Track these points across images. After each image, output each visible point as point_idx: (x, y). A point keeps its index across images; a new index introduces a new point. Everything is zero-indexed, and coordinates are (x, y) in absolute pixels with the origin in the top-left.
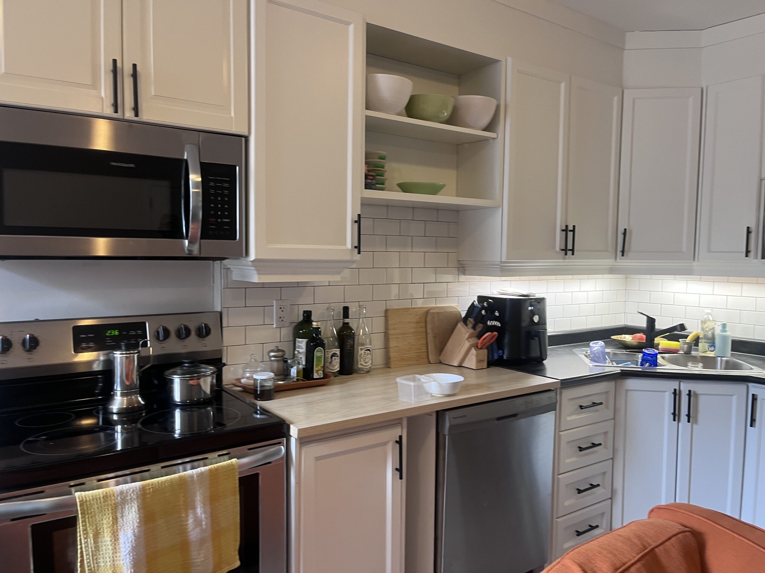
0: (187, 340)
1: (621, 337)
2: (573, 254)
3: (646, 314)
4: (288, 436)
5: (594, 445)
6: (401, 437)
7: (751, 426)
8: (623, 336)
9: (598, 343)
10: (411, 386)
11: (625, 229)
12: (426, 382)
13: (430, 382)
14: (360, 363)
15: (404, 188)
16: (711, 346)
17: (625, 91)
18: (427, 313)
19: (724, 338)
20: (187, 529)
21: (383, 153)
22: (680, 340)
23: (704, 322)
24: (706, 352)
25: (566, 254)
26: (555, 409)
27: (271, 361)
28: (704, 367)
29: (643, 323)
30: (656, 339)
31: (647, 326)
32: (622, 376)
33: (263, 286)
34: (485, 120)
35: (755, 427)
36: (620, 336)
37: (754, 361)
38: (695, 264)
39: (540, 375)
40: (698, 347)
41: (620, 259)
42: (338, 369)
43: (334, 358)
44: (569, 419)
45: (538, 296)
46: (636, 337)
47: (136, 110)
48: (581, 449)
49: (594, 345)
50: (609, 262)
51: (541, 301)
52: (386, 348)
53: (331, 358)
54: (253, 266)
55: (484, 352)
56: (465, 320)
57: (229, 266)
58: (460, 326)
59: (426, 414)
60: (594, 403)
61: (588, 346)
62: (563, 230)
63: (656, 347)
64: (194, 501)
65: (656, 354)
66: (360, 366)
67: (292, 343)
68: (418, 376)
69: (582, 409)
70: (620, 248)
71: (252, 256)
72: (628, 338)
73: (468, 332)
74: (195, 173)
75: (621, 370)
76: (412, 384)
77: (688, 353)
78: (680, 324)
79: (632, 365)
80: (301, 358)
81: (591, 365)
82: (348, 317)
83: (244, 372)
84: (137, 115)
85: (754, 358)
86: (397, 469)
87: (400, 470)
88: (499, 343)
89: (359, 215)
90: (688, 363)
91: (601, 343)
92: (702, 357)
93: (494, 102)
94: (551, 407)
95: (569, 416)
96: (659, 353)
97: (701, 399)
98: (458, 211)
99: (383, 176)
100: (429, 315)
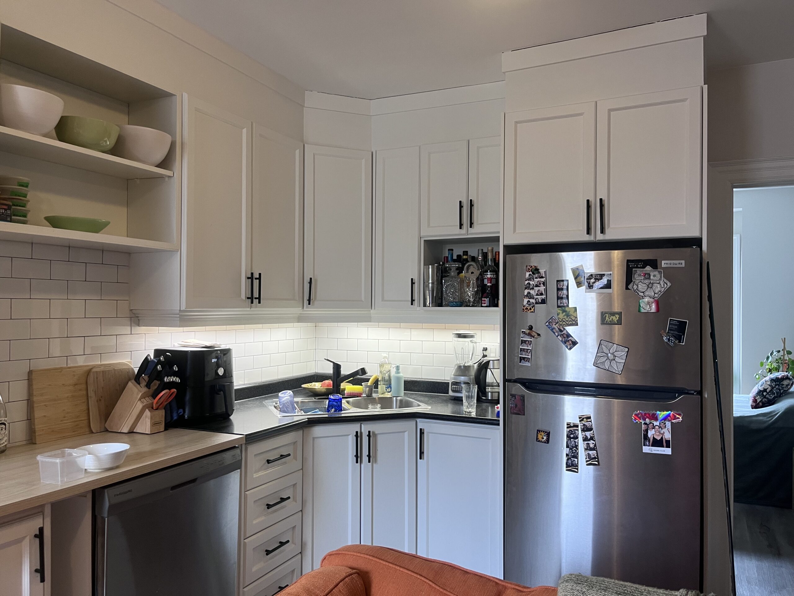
1: (311, 386)
2: (260, 303)
3: (333, 361)
5: (283, 500)
6: (41, 530)
7: (421, 458)
8: (314, 383)
9: (287, 392)
10: (57, 463)
11: (311, 279)
12: (79, 457)
13: (85, 455)
15: (54, 222)
16: (388, 388)
17: (307, 145)
18: (89, 372)
19: (398, 379)
21: (25, 179)
22: (362, 384)
23: (381, 365)
24: (385, 393)
25: (252, 302)
26: (240, 468)
28: (382, 408)
29: (329, 370)
30: (342, 384)
31: (333, 372)
32: (308, 424)
34: (160, 156)
35: (423, 459)
36: (311, 384)
37: (422, 399)
38: (372, 311)
39: (224, 432)
40: (378, 389)
41: (307, 308)
44: (255, 476)
45: (223, 347)
46: (324, 384)
48: (269, 506)
49: (283, 395)
50: (297, 311)
51: (226, 352)
52: (30, 419)
55: (161, 413)
56: (137, 378)
58: (131, 385)
59: (79, 496)
60: (281, 456)
61: (277, 397)
62: (248, 278)
63: (341, 392)
65: (341, 399)
68: (68, 451)
69: (268, 463)
70: (306, 297)
72: (317, 386)
73: (141, 392)
75: (308, 418)
76: (58, 461)
77: (369, 395)
78: (361, 369)
79: (320, 412)
81: (279, 416)
85: (421, 396)
86: (36, 571)
87: (41, 571)
88: (179, 401)
90: (369, 405)
91: (290, 393)
92: (380, 398)
93: (168, 137)
94: (236, 466)
95: (255, 473)
96: (343, 398)
97: (379, 438)
98: (129, 254)
99: (24, 207)
100: (91, 374)
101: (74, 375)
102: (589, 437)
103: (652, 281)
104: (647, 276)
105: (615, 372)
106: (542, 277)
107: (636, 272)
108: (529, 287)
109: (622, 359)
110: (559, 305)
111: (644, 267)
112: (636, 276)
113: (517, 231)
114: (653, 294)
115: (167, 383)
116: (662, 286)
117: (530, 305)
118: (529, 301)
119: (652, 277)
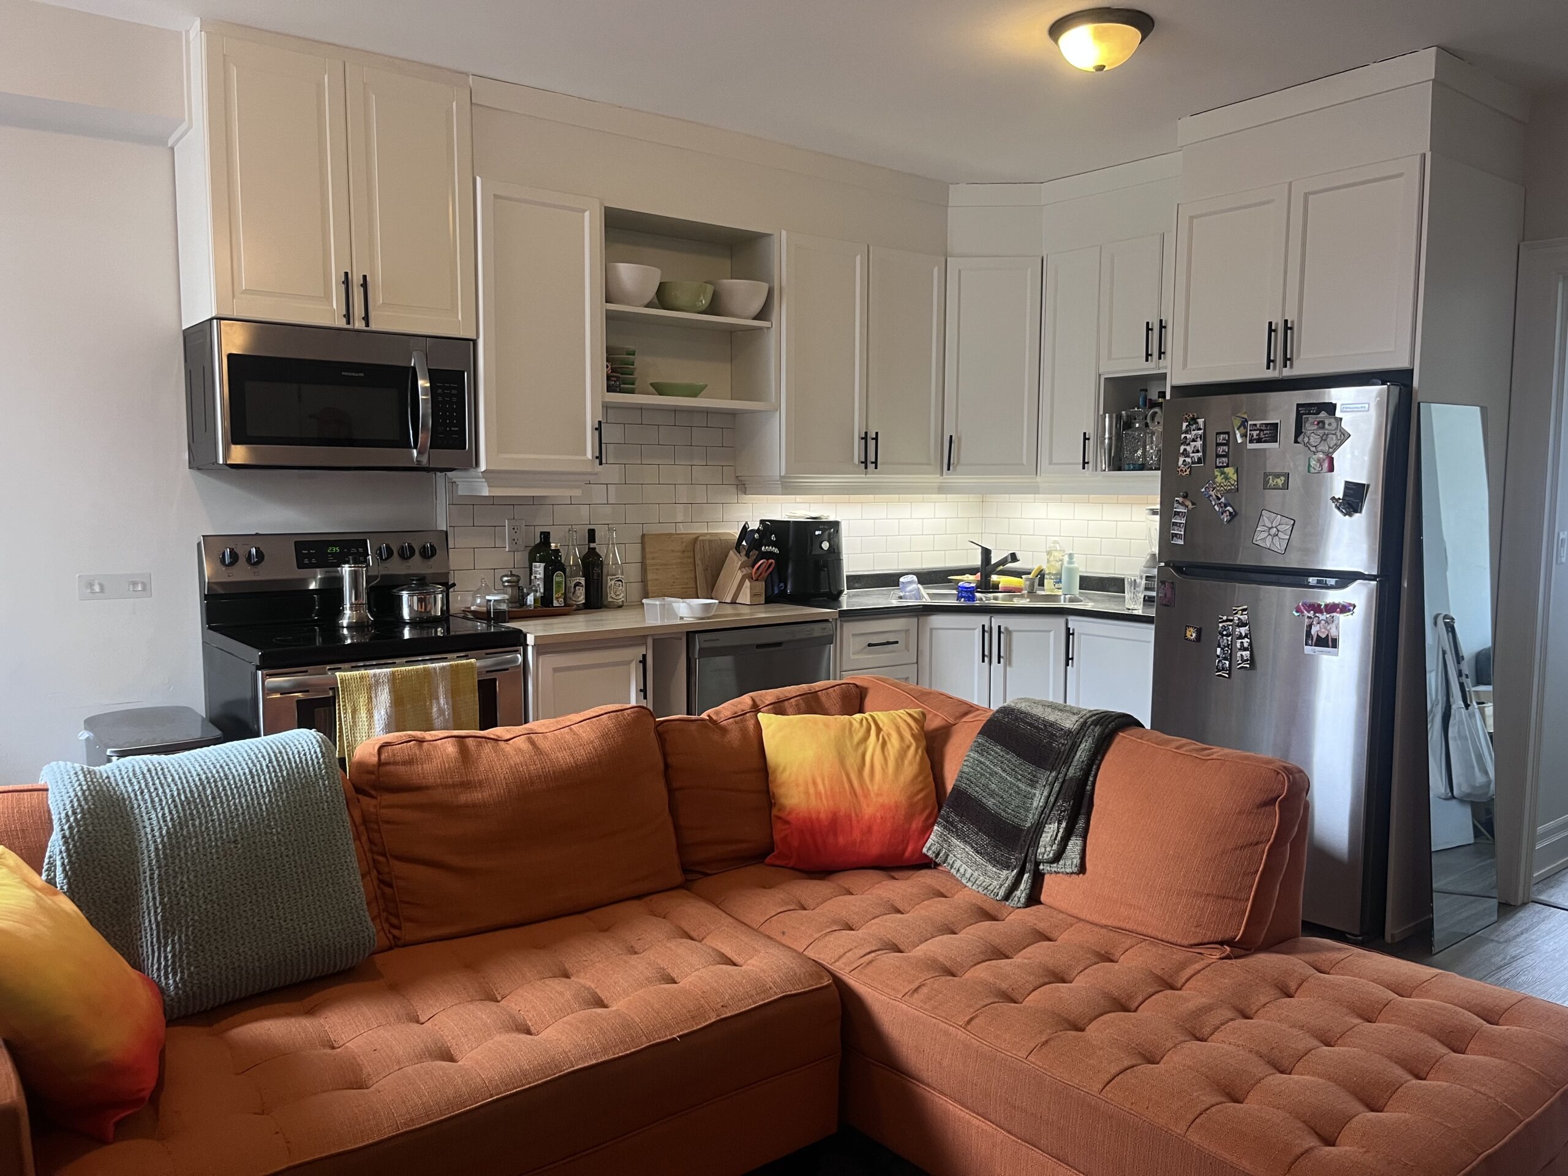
0: (410, 561)
2: (876, 468)
3: (983, 547)
4: (525, 646)
6: (644, 656)
7: (1068, 665)
8: (967, 576)
9: (909, 577)
10: (656, 605)
11: (951, 437)
12: (677, 605)
13: (682, 605)
14: (609, 596)
15: (660, 389)
16: (1057, 583)
17: (948, 258)
18: (696, 540)
19: (1073, 572)
20: (432, 717)
21: (632, 347)
22: (1023, 576)
23: (1050, 552)
25: (866, 468)
26: (833, 642)
27: (504, 586)
29: (979, 558)
30: (993, 575)
31: (984, 561)
32: (924, 611)
33: (492, 501)
34: (756, 306)
35: (1073, 666)
36: (963, 576)
38: (1039, 479)
39: (822, 608)
41: (946, 475)
42: (584, 601)
43: (577, 588)
44: (853, 658)
45: (832, 518)
47: (366, 319)
49: (905, 580)
50: (935, 479)
51: (835, 525)
52: (644, 581)
53: (575, 587)
54: (484, 478)
55: (761, 584)
56: (738, 546)
57: (454, 480)
58: (732, 553)
59: (676, 634)
60: (887, 641)
62: (862, 438)
64: (437, 692)
66: (610, 600)
67: (528, 570)
69: (870, 647)
70: (945, 460)
71: (483, 467)
72: (969, 578)
73: (741, 561)
74: (423, 378)
75: (923, 605)
76: (658, 603)
78: (1011, 555)
80: (539, 585)
81: (894, 601)
82: (594, 542)
83: (474, 598)
84: (367, 325)
86: (641, 690)
87: (644, 691)
88: (779, 573)
89: (600, 422)
91: (912, 578)
93: (765, 286)
94: (826, 640)
95: (853, 655)
97: (1015, 635)
98: (735, 414)
99: (632, 375)
100: (698, 542)
101: (682, 543)
102: (1244, 634)
103: (1326, 432)
104: (1321, 424)
105: (1276, 550)
106: (1200, 429)
107: (1308, 420)
108: (1185, 442)
109: (1286, 534)
110: (1218, 464)
111: (1318, 413)
112: (1307, 425)
113: (1189, 367)
114: (1327, 449)
115: (764, 552)
116: (1339, 438)
117: (1185, 465)
118: (1184, 461)
119: (1326, 426)
